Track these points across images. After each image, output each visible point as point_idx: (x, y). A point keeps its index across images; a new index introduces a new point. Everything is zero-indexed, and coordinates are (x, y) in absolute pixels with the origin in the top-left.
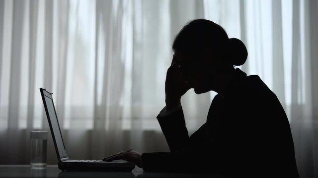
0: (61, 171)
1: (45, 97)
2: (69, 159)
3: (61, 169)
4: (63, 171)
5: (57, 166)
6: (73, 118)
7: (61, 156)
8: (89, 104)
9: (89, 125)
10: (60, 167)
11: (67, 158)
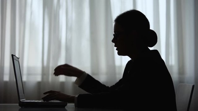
0: (20, 107)
1: (14, 60)
2: (26, 100)
3: (20, 106)
4: (22, 107)
5: (18, 104)
6: (29, 74)
7: (20, 98)
8: (39, 65)
9: (39, 78)
10: (20, 105)
11: (25, 99)
